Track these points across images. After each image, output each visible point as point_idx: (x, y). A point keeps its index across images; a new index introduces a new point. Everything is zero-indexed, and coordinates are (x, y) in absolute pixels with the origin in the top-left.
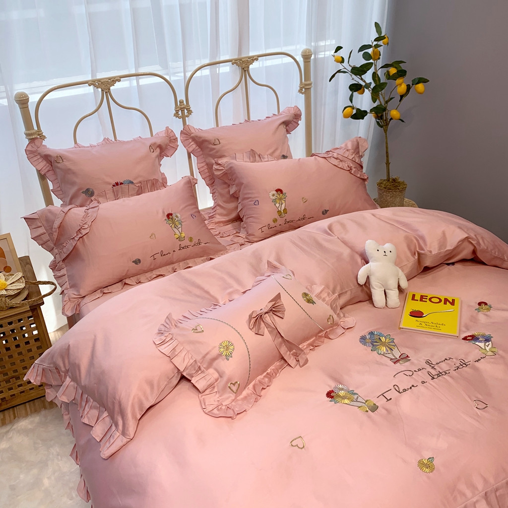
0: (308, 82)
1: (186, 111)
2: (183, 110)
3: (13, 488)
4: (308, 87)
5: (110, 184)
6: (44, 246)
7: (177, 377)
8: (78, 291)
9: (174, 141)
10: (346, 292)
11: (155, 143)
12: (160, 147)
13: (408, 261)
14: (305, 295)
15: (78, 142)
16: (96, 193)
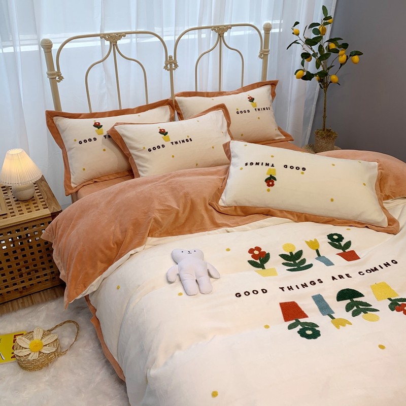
0: (267, 50)
1: (173, 65)
2: (171, 64)
4: (266, 54)
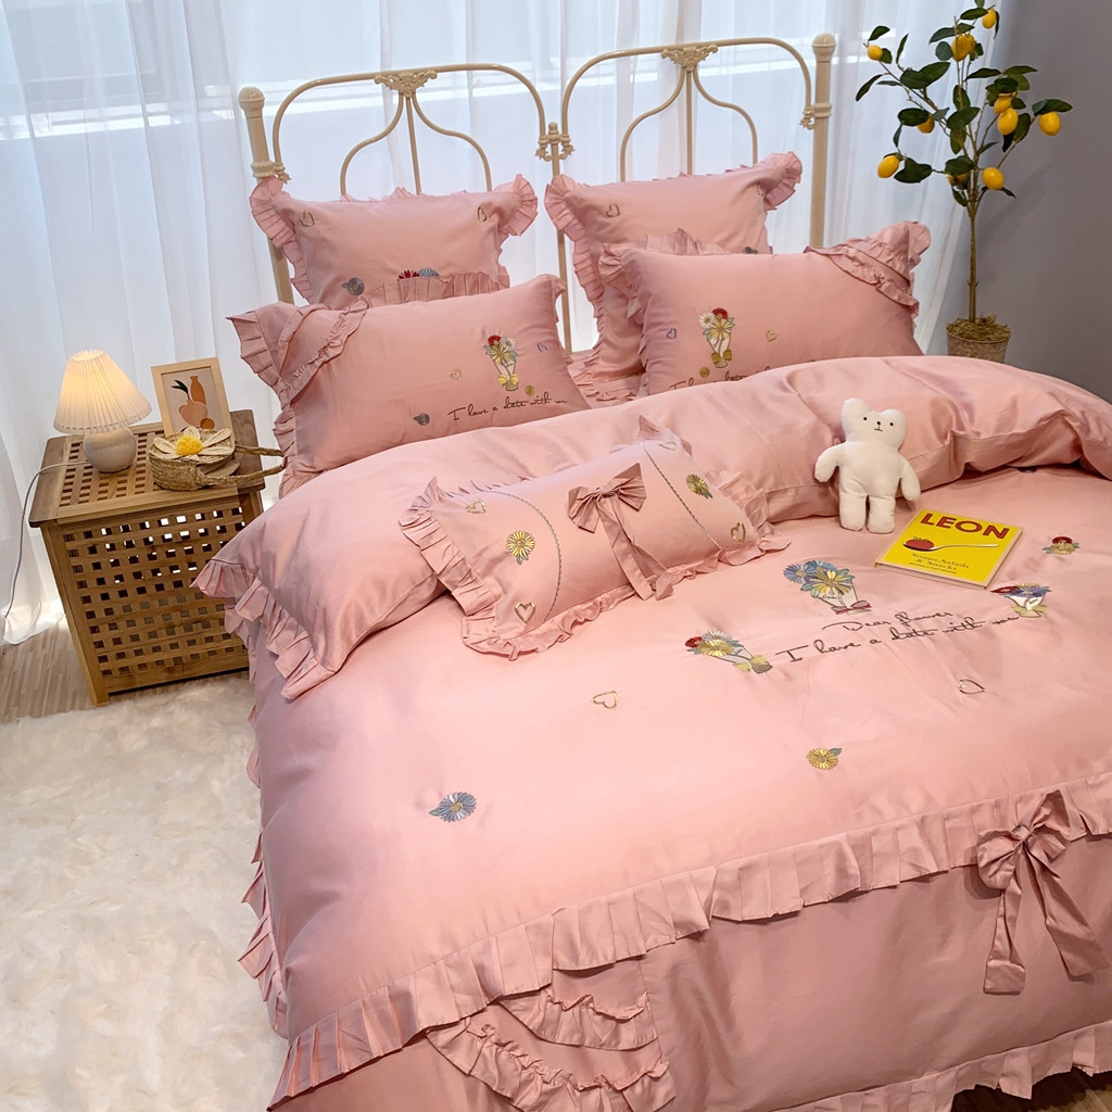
0: (823, 105)
1: (560, 147)
2: (554, 143)
3: (158, 787)
4: (821, 115)
5: (394, 273)
6: (263, 376)
7: (429, 585)
8: (311, 460)
9: (529, 203)
10: (786, 490)
11: (490, 204)
12: (499, 211)
13: (929, 448)
14: (694, 479)
15: (347, 191)
16: (366, 290)
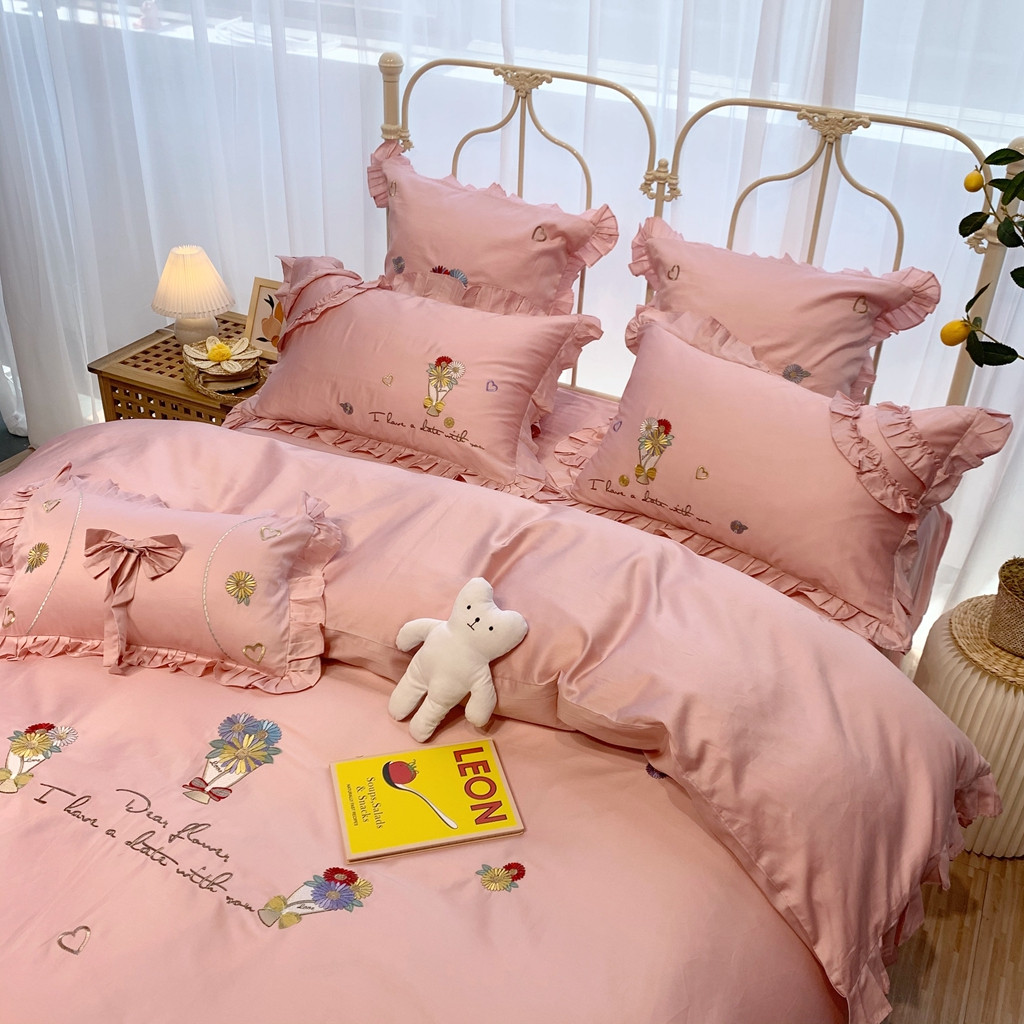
2: (662, 183)
9: (606, 237)
11: (552, 227)
14: (243, 577)
16: (404, 271)
